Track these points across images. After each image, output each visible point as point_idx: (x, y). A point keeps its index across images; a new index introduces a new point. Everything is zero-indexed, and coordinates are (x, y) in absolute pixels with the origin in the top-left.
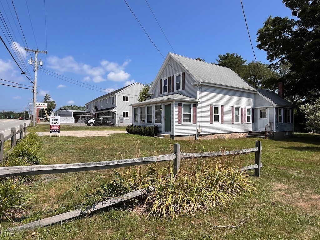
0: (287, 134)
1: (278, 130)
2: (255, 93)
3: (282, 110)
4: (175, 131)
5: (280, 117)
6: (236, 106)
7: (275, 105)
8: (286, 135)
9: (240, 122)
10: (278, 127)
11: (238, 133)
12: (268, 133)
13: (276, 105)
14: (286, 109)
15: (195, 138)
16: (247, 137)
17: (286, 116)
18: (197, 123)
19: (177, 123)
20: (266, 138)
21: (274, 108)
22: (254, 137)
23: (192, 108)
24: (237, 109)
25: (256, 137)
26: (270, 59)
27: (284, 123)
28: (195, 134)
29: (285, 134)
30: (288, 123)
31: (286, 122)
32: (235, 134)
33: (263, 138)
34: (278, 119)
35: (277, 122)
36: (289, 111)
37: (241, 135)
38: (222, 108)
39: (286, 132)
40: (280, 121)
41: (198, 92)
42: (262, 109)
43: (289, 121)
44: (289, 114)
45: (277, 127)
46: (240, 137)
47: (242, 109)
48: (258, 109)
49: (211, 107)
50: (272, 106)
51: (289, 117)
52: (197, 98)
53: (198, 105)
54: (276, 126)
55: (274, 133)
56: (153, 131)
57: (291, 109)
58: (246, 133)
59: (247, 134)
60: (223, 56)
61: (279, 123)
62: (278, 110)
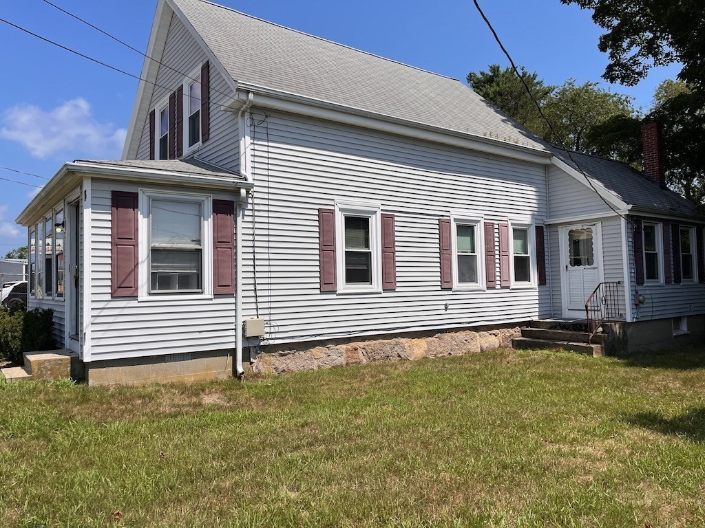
0: (684, 328)
1: (646, 313)
2: (547, 161)
3: (659, 230)
4: (89, 335)
5: (652, 259)
6: (457, 214)
7: (624, 208)
8: (680, 333)
9: (481, 283)
10: (641, 302)
11: (476, 329)
12: (600, 329)
13: (630, 207)
14: (675, 225)
15: (230, 369)
16: (518, 345)
17: (676, 252)
18: (240, 294)
19: (108, 297)
20: (590, 352)
21: (623, 222)
22: (542, 346)
23: (210, 220)
24: (466, 230)
25: (550, 347)
26: (609, 51)
27: (668, 281)
28: (232, 346)
29: (677, 328)
30: (684, 282)
31: (678, 281)
32: (461, 336)
33: (579, 350)
34: (643, 267)
35: (638, 279)
36: (685, 233)
37: (490, 341)
38: (388, 221)
39: (677, 320)
40: (653, 275)
41: (246, 143)
42: (574, 228)
43: (688, 274)
44: (686, 248)
45: (637, 303)
46: (485, 346)
47: (489, 227)
48: (560, 229)
49: (325, 217)
50: (612, 214)
51: (688, 259)
52: (243, 172)
53: (250, 207)
54: (636, 294)
55: (625, 325)
56: (14, 338)
57: (693, 224)
58: (512, 331)
59: (516, 333)
60: (480, 76)
61: (648, 283)
62: (639, 227)
